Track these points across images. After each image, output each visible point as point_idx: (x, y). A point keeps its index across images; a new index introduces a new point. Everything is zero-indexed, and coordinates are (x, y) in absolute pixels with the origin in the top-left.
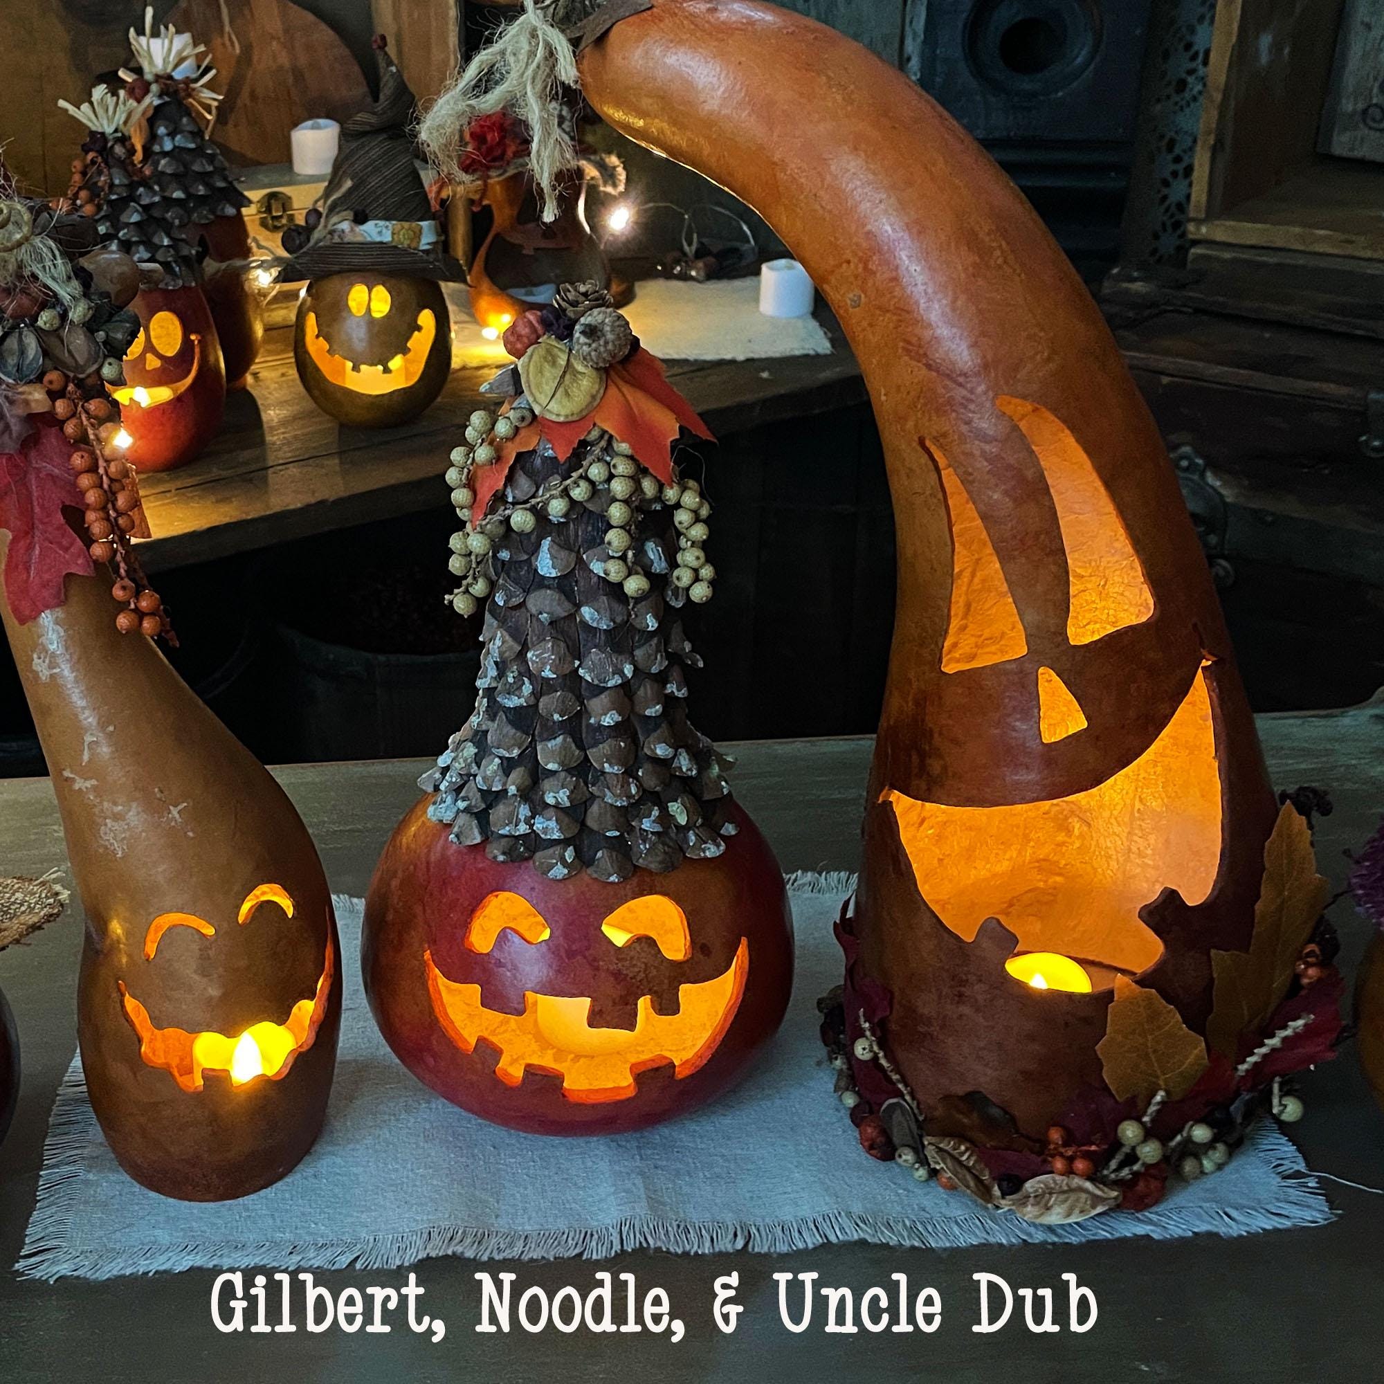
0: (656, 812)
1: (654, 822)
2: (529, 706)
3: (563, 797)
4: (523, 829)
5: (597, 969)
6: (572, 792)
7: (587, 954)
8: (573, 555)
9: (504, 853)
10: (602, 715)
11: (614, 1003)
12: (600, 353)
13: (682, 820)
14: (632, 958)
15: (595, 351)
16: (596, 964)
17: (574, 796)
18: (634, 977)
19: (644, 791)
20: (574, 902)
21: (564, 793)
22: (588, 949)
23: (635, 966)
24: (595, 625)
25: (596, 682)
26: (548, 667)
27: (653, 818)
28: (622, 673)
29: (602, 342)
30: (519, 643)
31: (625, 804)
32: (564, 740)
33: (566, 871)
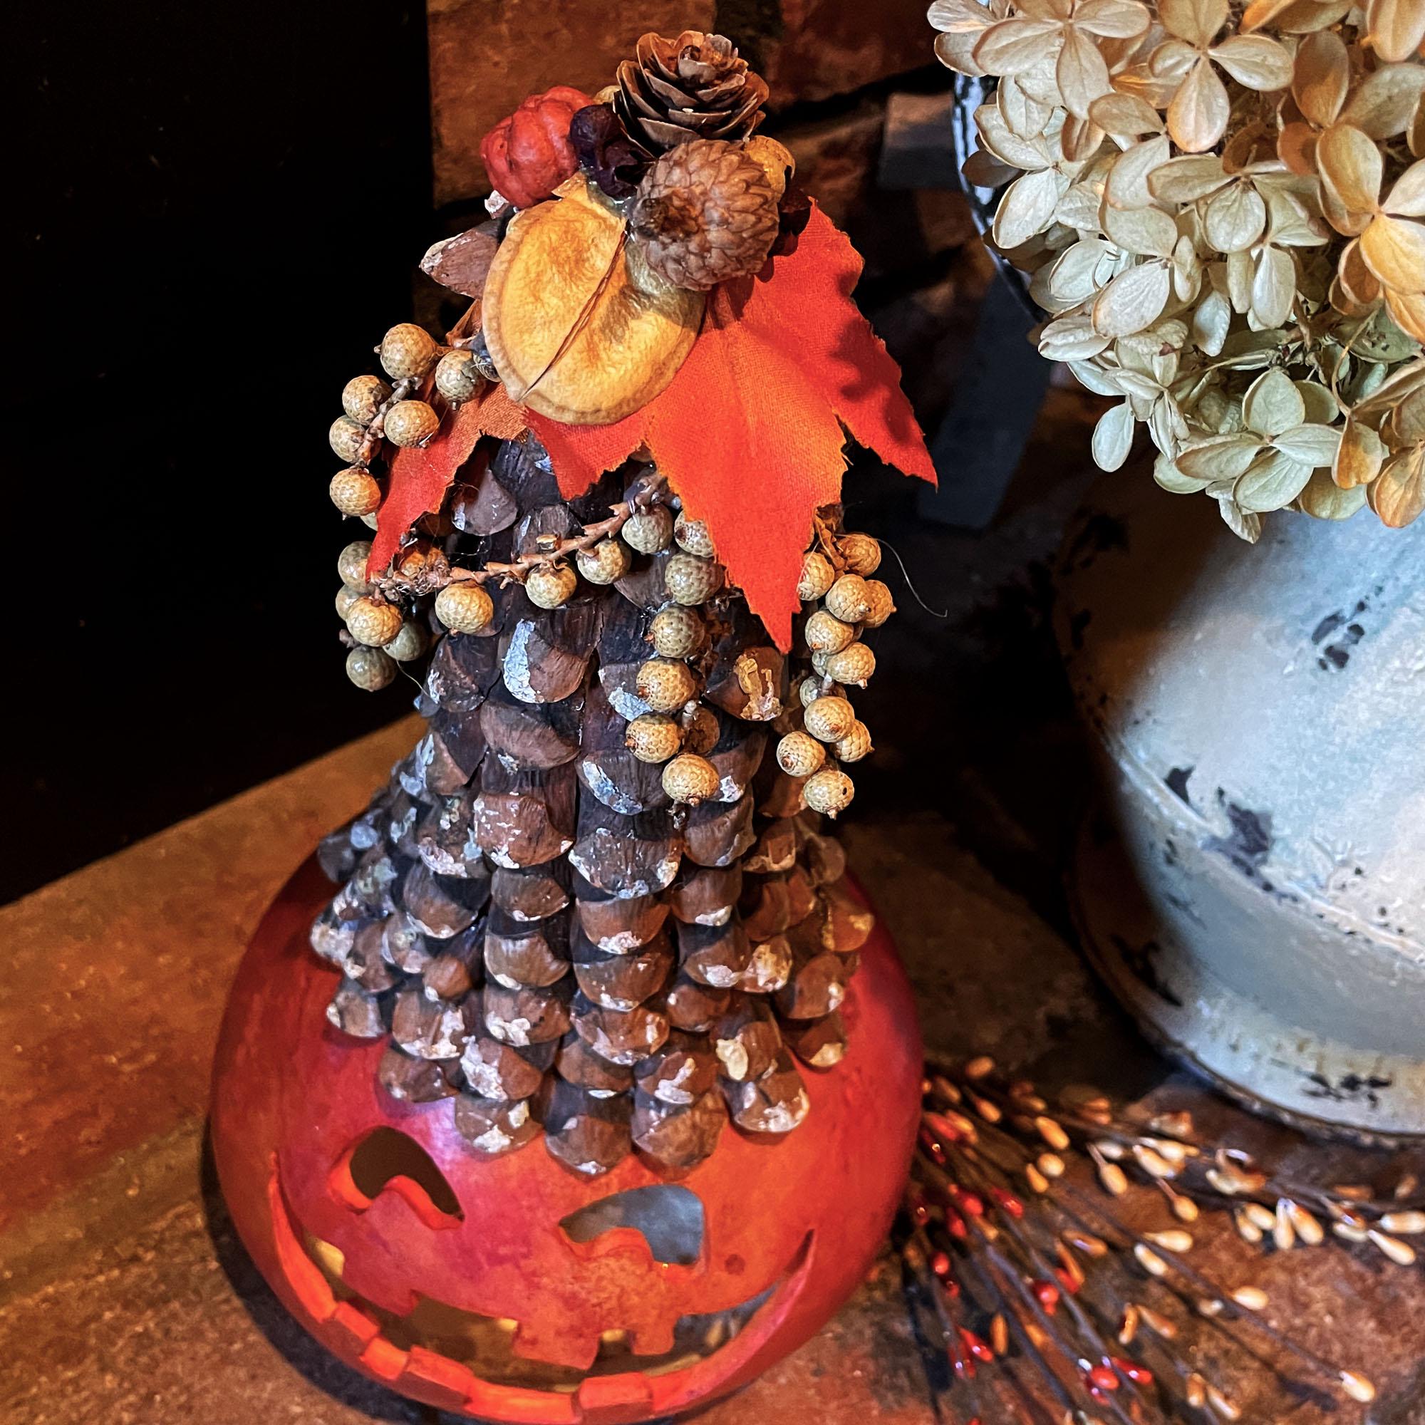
0: (687, 1070)
1: (680, 1087)
2: (471, 881)
3: (519, 1031)
4: (445, 1049)
5: (538, 1287)
6: (534, 1026)
7: (523, 1263)
8: (580, 667)
9: (404, 1086)
10: (602, 935)
11: (559, 1333)
12: (686, 269)
13: (737, 1071)
14: (600, 1279)
15: (678, 261)
16: (536, 1280)
17: (538, 1031)
18: (599, 1305)
19: (674, 1029)
20: (513, 1184)
21: (521, 1026)
22: (525, 1256)
23: (604, 1290)
24: (605, 801)
25: (598, 884)
26: (505, 849)
27: (678, 1080)
28: (650, 877)
29: (693, 246)
30: (465, 772)
31: (629, 1062)
32: (532, 947)
33: (506, 1141)
